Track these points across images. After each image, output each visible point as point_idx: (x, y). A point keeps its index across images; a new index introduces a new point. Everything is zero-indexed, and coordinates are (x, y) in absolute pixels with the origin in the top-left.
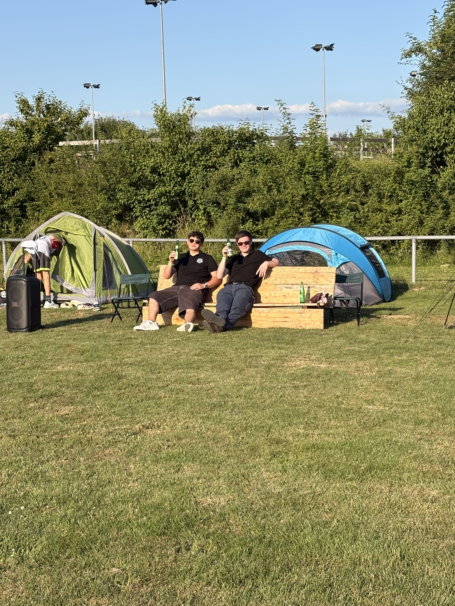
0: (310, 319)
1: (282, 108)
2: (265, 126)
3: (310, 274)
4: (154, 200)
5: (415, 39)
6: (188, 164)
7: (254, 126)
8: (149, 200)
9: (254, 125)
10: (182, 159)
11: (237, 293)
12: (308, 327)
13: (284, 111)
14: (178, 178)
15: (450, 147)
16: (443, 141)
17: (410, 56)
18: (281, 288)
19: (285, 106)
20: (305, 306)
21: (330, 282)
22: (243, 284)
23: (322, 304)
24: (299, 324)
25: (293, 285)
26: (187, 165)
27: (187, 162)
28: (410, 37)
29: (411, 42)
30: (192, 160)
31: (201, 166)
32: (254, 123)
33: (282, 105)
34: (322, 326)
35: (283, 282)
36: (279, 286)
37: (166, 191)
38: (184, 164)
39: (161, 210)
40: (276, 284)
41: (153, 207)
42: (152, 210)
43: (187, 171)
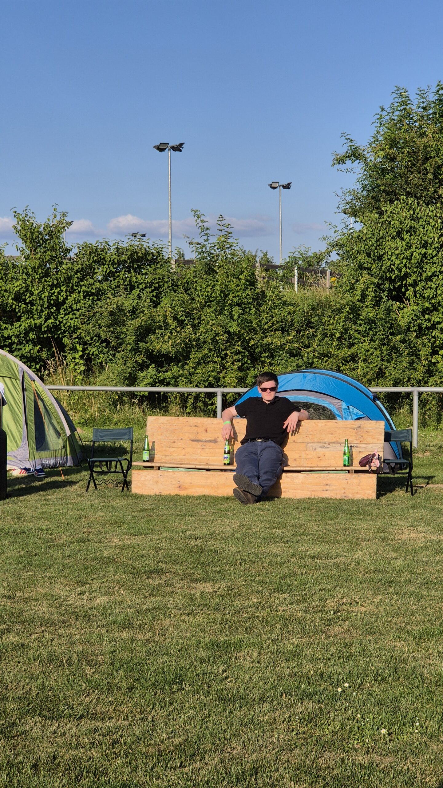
0: (359, 487)
1: (199, 221)
2: (161, 243)
3: (351, 430)
4: (17, 336)
5: (351, 141)
6: (64, 290)
7: (148, 243)
8: (9, 337)
9: (148, 241)
10: (57, 283)
11: (265, 453)
12: (357, 497)
13: (201, 224)
14: (52, 308)
15: (412, 278)
16: (404, 269)
17: (344, 162)
18: (314, 448)
19: (203, 218)
20: (352, 470)
21: (378, 440)
22: (270, 441)
23: (374, 468)
24: (344, 493)
25: (329, 443)
26: (62, 291)
27: (62, 288)
28: (347, 139)
29: (348, 145)
30: (71, 285)
31: (82, 293)
32: (149, 239)
33: (199, 217)
34: (374, 496)
35: (316, 440)
36: (311, 444)
37: (35, 324)
38: (59, 289)
39: (27, 350)
40: (307, 443)
41: (14, 346)
42: (13, 349)
43: (62, 299)
